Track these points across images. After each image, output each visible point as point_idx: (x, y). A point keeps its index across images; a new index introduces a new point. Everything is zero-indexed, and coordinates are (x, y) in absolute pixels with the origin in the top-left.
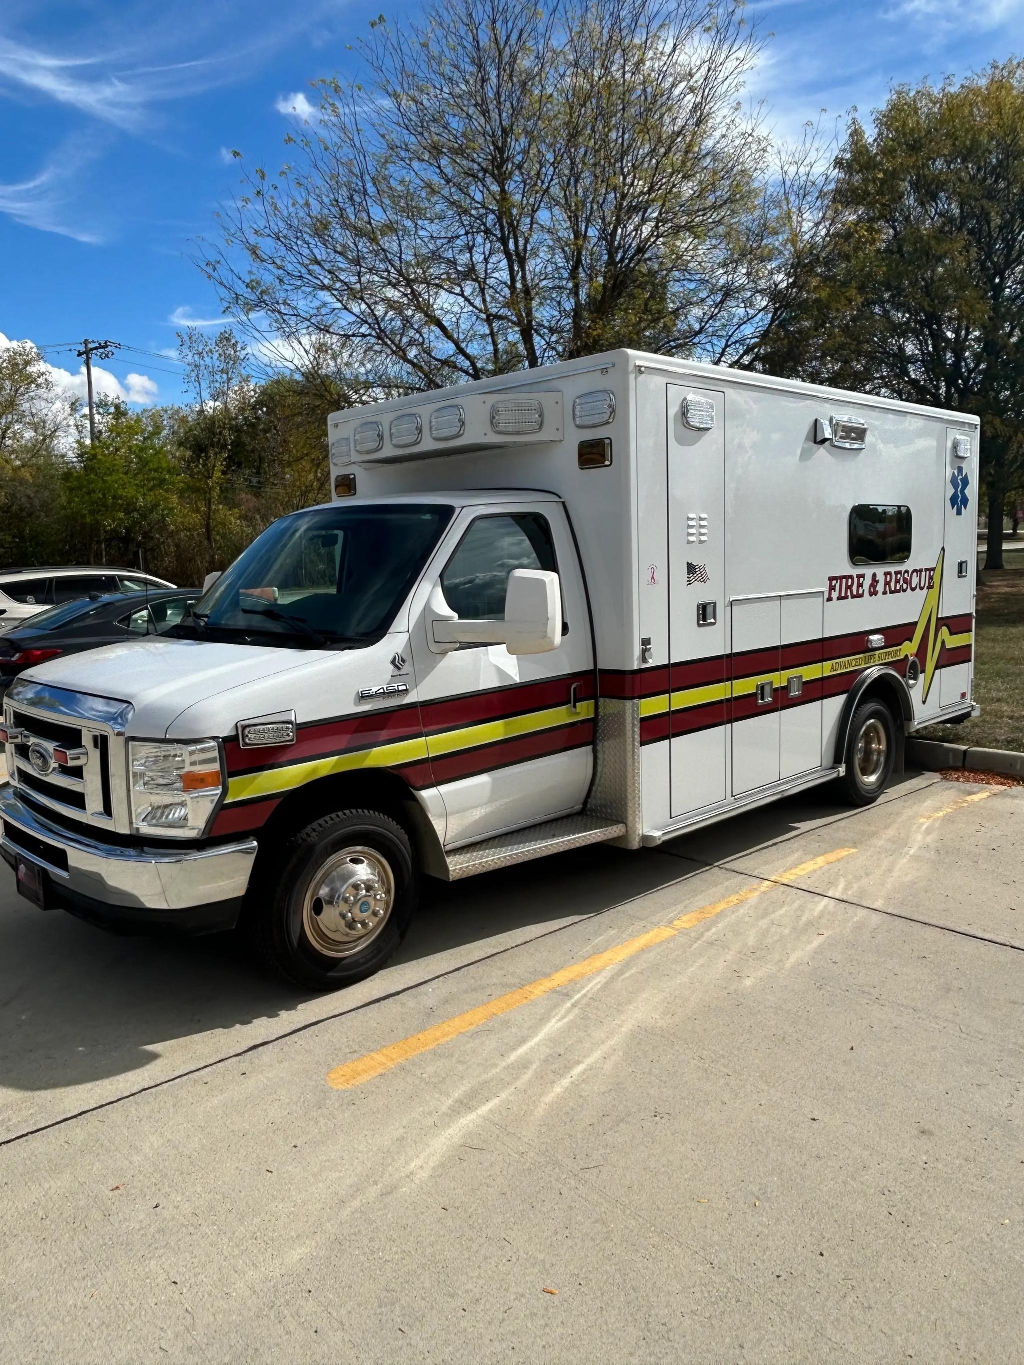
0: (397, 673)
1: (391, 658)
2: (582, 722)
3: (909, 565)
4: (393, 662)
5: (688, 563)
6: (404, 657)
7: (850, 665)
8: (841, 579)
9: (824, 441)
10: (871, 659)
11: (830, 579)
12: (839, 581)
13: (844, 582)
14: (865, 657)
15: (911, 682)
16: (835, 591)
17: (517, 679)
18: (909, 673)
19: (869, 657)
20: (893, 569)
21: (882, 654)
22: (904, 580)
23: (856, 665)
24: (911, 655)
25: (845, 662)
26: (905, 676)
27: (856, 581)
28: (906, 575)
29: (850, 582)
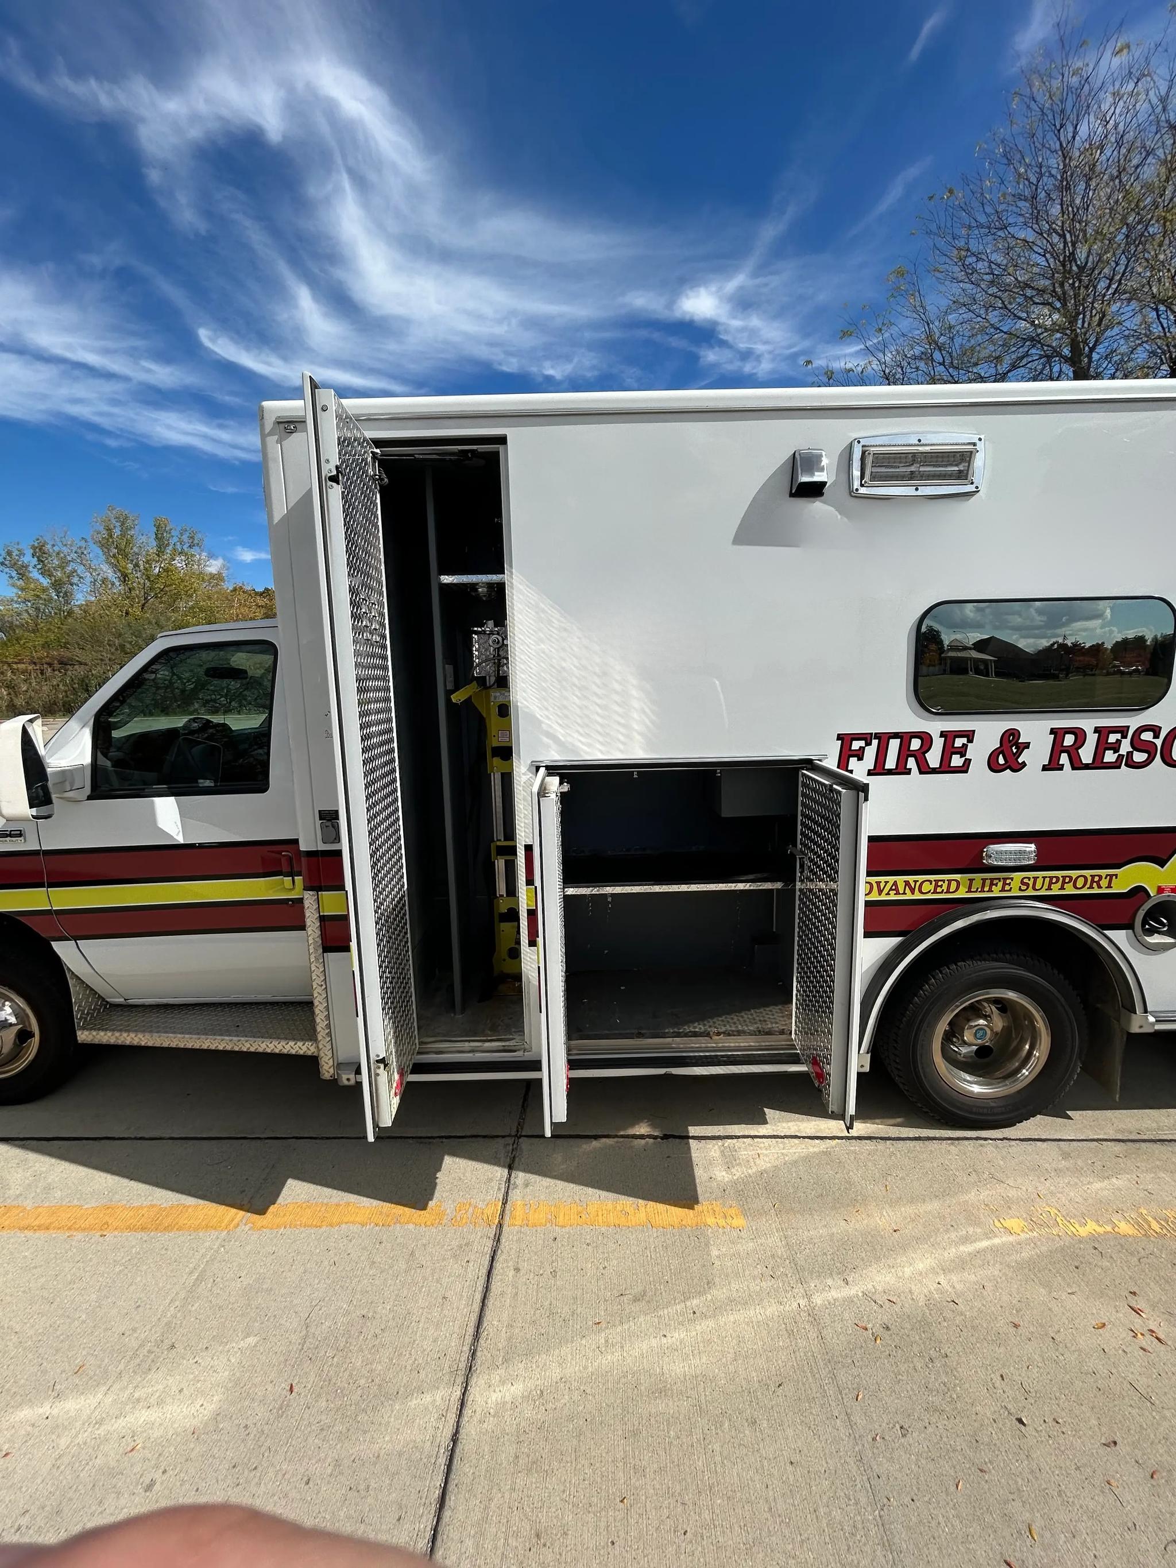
3: (1164, 716)
7: (913, 891)
8: (884, 739)
9: (815, 490)
10: (992, 884)
11: (845, 739)
12: (875, 742)
13: (894, 745)
14: (971, 880)
15: (1155, 939)
16: (860, 759)
17: (180, 840)
18: (1144, 922)
19: (984, 880)
20: (1088, 724)
21: (1035, 878)
22: (1137, 744)
23: (935, 892)
24: (1160, 890)
25: (895, 883)
26: (1129, 926)
27: (938, 744)
28: (1147, 736)
29: (915, 744)
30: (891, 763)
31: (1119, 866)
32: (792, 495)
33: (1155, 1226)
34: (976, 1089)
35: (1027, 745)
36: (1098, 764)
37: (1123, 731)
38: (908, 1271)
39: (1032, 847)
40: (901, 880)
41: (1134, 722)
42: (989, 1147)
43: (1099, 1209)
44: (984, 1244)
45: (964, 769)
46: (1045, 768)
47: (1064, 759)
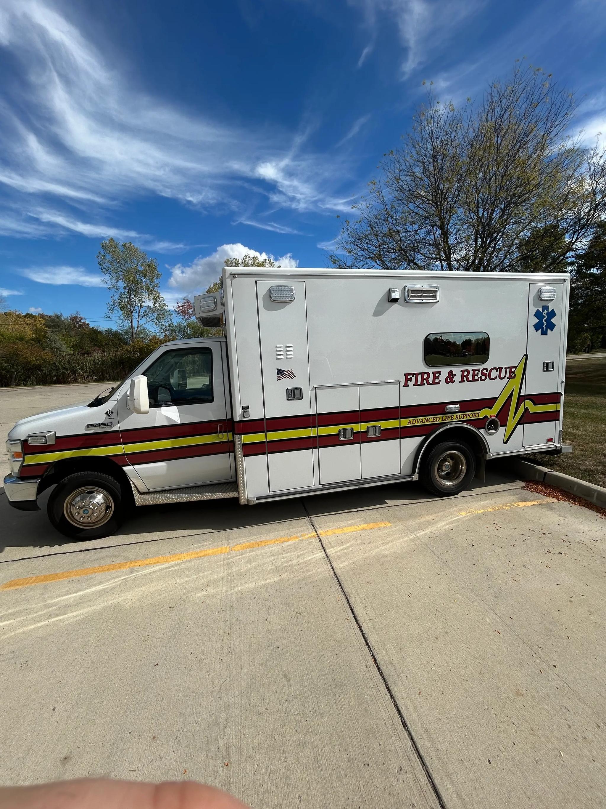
0: (108, 418)
1: (106, 411)
2: (224, 442)
3: (488, 365)
4: (107, 413)
5: (277, 369)
6: (113, 411)
7: (427, 421)
8: (417, 375)
9: (395, 300)
10: (448, 418)
11: (406, 375)
12: (415, 376)
13: (420, 376)
14: (443, 417)
15: (491, 431)
16: (411, 381)
17: (179, 422)
18: (488, 427)
19: (446, 417)
20: (470, 368)
21: (460, 415)
22: (483, 374)
23: (433, 421)
24: (491, 416)
25: (422, 419)
26: (484, 428)
27: (432, 375)
28: (485, 371)
29: (426, 376)
30: (419, 382)
31: (480, 410)
32: (389, 302)
33: (497, 508)
34: (448, 483)
35: (455, 375)
36: (473, 380)
37: (479, 370)
38: (439, 526)
39: (458, 406)
40: (423, 418)
41: (481, 367)
42: (453, 500)
43: (484, 507)
44: (456, 518)
45: (439, 383)
46: (460, 382)
47: (465, 379)
